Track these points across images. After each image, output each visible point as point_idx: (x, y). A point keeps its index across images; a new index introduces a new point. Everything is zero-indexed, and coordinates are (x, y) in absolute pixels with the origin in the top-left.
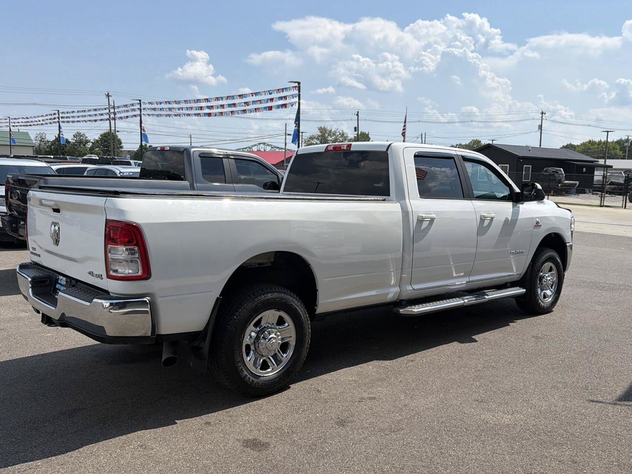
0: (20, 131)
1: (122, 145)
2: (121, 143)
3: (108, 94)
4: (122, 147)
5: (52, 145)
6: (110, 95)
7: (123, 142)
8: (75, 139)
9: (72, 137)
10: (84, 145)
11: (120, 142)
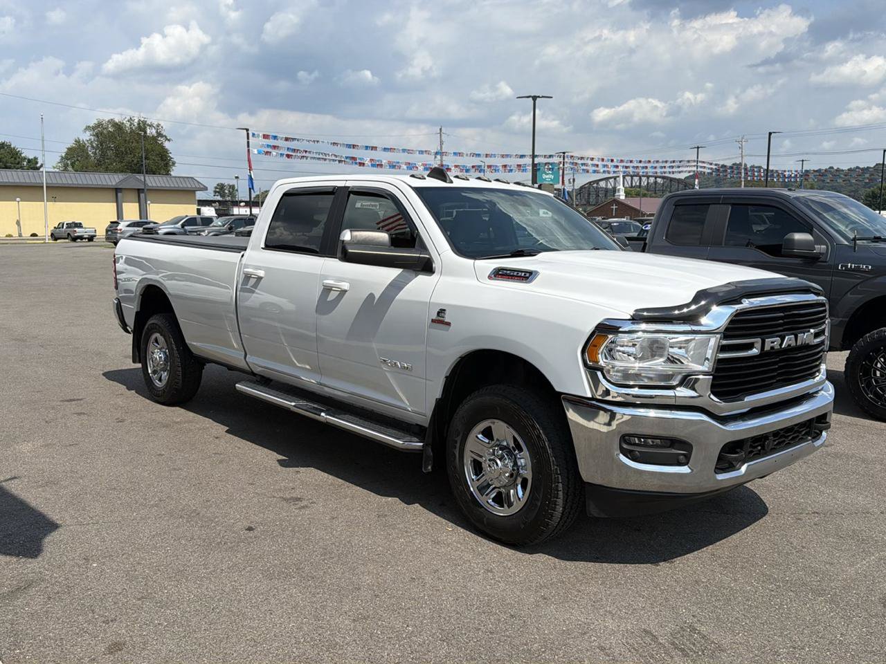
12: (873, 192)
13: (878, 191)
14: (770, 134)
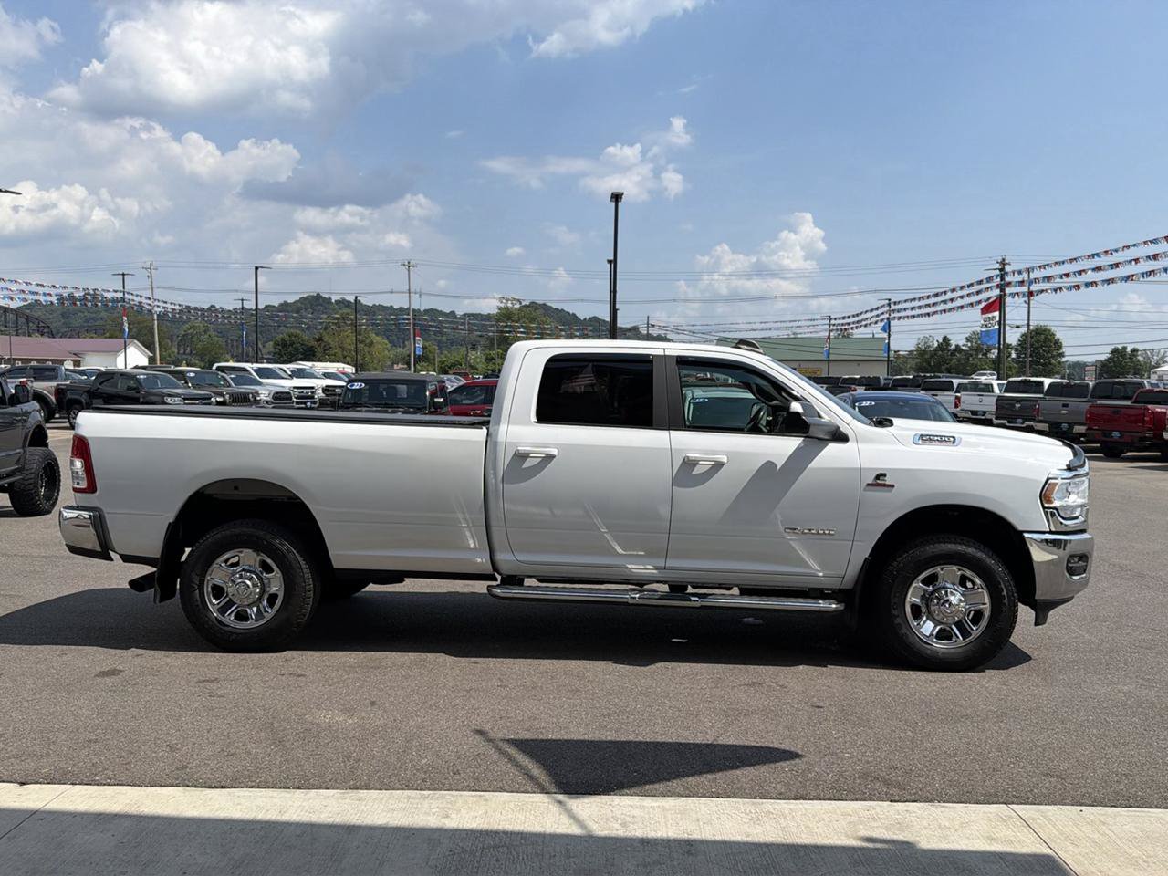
0: (876, 336)
1: (1061, 351)
2: (1060, 347)
3: (1004, 260)
4: (1062, 355)
5: (932, 356)
6: (1006, 261)
7: (1064, 344)
8: (969, 344)
9: (964, 342)
10: (985, 354)
11: (1058, 345)
12: (282, 340)
13: (287, 338)
14: (257, 268)
